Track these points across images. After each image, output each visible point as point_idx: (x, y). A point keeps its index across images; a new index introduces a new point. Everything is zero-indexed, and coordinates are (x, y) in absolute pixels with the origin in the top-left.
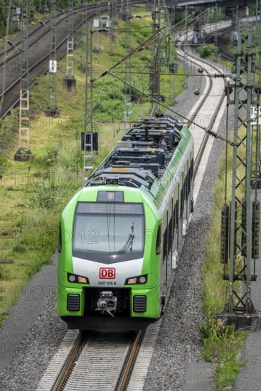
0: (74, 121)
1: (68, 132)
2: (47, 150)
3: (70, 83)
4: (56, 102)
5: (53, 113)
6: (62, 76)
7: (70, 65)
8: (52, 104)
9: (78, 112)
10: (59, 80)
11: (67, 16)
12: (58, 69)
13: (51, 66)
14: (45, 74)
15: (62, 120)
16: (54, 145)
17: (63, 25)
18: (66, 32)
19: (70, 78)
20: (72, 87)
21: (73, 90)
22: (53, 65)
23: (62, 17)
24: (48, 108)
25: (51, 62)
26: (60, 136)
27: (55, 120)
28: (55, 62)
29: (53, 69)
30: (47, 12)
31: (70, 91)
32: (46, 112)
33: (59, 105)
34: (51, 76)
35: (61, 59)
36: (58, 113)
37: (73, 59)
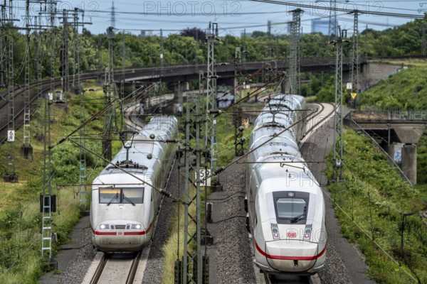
0: (31, 186)
1: (25, 196)
2: (7, 212)
3: (27, 151)
4: (14, 168)
5: (11, 178)
6: (20, 145)
7: (27, 135)
8: (10, 170)
9: (35, 177)
10: (16, 148)
11: (24, 91)
12: (15, 138)
13: (9, 135)
14: (3, 143)
15: (21, 185)
16: (13, 209)
17: (19, 99)
18: (22, 105)
19: (26, 146)
20: (29, 154)
21: (30, 157)
22: (11, 135)
23: (19, 91)
24: (7, 174)
25: (9, 132)
26: (18, 199)
27: (13, 185)
28: (13, 132)
29: (11, 138)
30: (3, 87)
31: (27, 158)
32: (4, 178)
33: (16, 171)
34: (9, 144)
35: (18, 129)
36: (16, 179)
37: (29, 129)
